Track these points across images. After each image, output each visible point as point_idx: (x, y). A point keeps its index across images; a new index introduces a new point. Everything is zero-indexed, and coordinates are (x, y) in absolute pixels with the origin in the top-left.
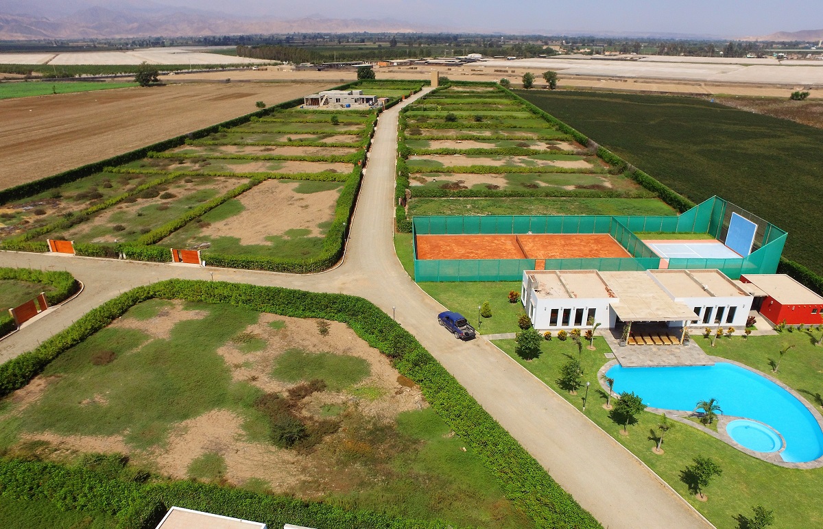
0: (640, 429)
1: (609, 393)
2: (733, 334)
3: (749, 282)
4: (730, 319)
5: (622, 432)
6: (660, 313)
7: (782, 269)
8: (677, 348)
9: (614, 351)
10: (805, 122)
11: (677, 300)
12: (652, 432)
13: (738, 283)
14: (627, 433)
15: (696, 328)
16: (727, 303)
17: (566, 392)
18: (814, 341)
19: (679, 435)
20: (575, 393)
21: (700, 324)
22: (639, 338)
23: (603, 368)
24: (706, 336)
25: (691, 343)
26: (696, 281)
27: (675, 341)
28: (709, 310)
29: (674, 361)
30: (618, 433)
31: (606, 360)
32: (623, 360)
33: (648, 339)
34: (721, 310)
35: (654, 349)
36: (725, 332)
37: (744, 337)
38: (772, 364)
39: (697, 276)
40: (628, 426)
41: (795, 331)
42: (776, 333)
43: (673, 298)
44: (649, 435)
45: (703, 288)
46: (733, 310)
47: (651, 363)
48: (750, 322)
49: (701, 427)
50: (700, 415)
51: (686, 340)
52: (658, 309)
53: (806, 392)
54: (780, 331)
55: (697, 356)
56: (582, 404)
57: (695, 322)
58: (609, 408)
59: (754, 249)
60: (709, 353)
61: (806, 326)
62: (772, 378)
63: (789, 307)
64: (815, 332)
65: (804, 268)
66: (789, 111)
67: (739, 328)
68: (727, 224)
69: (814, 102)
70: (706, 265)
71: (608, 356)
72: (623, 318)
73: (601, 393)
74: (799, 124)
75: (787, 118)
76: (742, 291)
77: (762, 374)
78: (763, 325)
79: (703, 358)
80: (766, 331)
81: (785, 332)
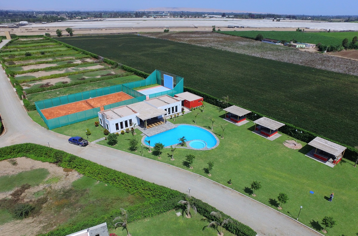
0: (164, 155)
1: (149, 147)
2: (179, 115)
3: (178, 97)
4: (176, 111)
5: (159, 158)
6: (154, 114)
7: (185, 90)
8: (164, 125)
9: (143, 132)
10: (172, 40)
11: (158, 108)
12: (168, 154)
13: (175, 98)
14: (160, 158)
15: (167, 116)
16: (174, 105)
17: (133, 152)
18: (202, 111)
19: (177, 152)
20: (137, 151)
21: (168, 115)
22: (150, 125)
23: (142, 139)
24: (171, 118)
25: (168, 122)
26: (162, 100)
27: (163, 123)
28: (169, 109)
29: (165, 130)
30: (158, 159)
31: (142, 137)
32: (148, 134)
33: (153, 125)
34: (173, 108)
35: (157, 127)
36: (177, 115)
37: (182, 115)
38: (194, 121)
39: (161, 98)
40: (160, 155)
41: (196, 109)
42: (191, 111)
43: (157, 108)
44: (168, 155)
45: (165, 102)
46: (176, 107)
47: (158, 133)
48: (183, 110)
49: (182, 147)
50: (180, 144)
51: (166, 121)
52: (153, 113)
53: (206, 127)
54: (192, 110)
55: (171, 126)
56: (141, 154)
57: (166, 114)
58: (151, 152)
59: (174, 86)
60: (174, 124)
61: (198, 107)
62: (195, 126)
63: (192, 102)
64: (201, 108)
65: (191, 89)
66: (165, 37)
67: (180, 113)
68: (162, 79)
69: (171, 33)
70: (162, 94)
71: (142, 135)
72: (143, 119)
73: (145, 148)
74: (170, 41)
75: (166, 39)
76: (177, 100)
77: (192, 125)
78: (186, 110)
79: (173, 126)
80: (188, 112)
81: (193, 110)
